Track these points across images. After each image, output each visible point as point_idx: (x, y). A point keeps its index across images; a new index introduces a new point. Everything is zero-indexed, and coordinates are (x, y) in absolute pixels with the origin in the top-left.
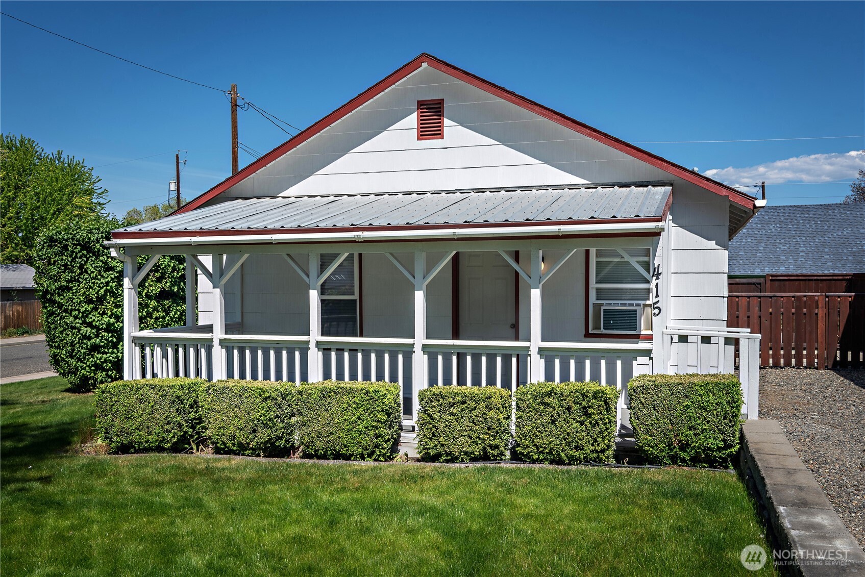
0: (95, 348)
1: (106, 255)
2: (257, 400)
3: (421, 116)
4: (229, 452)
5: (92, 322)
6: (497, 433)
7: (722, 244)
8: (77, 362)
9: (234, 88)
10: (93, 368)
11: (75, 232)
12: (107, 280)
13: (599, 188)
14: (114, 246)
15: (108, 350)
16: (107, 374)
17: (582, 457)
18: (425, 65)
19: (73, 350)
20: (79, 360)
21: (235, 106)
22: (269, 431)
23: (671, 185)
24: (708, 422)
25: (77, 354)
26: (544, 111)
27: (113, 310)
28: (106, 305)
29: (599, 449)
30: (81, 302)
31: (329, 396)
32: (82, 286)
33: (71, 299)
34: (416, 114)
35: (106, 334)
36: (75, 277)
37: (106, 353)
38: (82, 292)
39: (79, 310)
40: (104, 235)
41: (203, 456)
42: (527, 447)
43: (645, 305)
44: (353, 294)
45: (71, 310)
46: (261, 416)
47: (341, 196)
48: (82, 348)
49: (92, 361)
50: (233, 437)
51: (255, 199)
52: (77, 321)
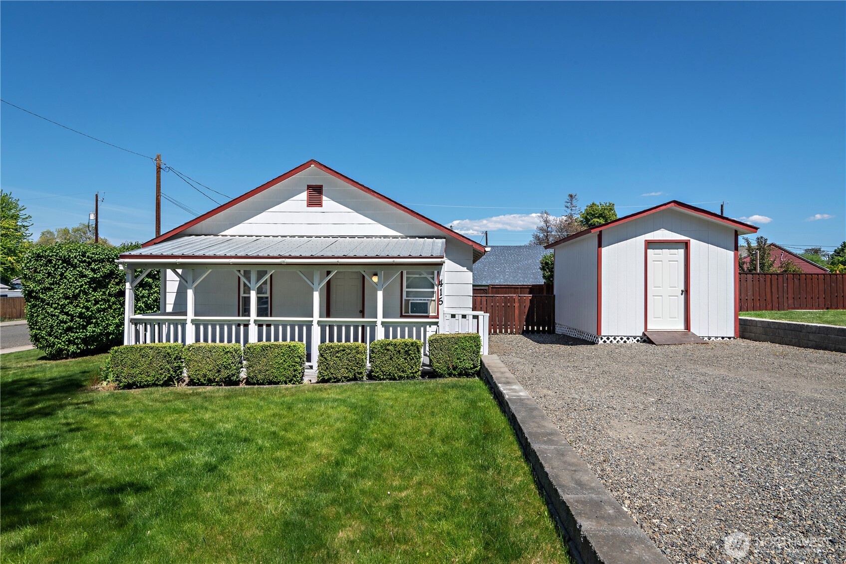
0: (70, 329)
1: (82, 267)
2: (222, 353)
3: (310, 194)
4: (203, 384)
5: (68, 312)
6: (362, 366)
7: (470, 269)
8: (55, 339)
9: (158, 157)
10: (67, 343)
11: (58, 251)
12: (81, 284)
13: (408, 238)
14: (121, 263)
15: (79, 330)
16: (77, 347)
17: (405, 376)
18: (312, 166)
19: (52, 331)
20: (56, 337)
21: (159, 169)
22: (228, 371)
23: (445, 238)
24: (466, 356)
25: (54, 333)
26: (379, 196)
27: (84, 304)
28: (80, 301)
29: (414, 371)
30: (60, 298)
31: (267, 350)
32: (61, 287)
33: (52, 296)
34: (306, 193)
35: (79, 319)
36: (56, 281)
37: (78, 333)
38: (61, 292)
39: (58, 304)
40: (80, 253)
41: (182, 388)
42: (378, 372)
43: (432, 300)
44: (266, 293)
45: (52, 304)
46: (223, 363)
47: (260, 236)
48: (59, 329)
49: (67, 338)
50: (205, 376)
51: (203, 236)
52: (56, 311)
